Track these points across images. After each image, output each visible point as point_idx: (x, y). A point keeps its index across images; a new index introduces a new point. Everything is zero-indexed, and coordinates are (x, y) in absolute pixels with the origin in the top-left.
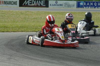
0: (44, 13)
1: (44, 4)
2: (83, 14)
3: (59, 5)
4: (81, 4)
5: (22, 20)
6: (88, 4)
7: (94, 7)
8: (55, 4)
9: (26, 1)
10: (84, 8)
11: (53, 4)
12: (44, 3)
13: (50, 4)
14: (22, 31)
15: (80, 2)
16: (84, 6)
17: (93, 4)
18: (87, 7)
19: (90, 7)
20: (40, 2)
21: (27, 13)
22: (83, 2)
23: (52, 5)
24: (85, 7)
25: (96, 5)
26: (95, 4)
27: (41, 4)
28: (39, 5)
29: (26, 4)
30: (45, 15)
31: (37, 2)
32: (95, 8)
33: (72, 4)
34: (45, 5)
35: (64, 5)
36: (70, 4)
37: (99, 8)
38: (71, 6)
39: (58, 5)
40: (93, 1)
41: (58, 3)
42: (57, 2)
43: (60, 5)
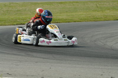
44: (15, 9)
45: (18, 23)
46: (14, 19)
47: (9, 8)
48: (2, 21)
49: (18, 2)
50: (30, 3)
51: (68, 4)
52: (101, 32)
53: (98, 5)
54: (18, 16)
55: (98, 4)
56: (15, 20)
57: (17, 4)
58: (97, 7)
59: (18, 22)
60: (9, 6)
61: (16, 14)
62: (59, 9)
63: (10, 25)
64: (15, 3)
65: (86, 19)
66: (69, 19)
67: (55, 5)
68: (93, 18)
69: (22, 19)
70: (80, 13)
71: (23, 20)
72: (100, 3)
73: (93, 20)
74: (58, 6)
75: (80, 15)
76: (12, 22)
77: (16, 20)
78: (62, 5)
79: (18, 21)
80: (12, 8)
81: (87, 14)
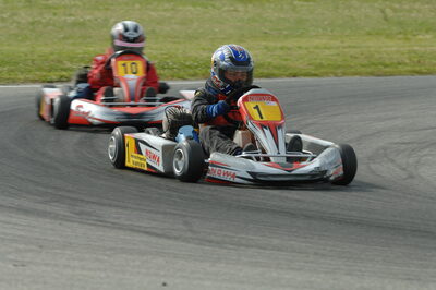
44: (63, 18)
45: (64, 73)
46: (52, 57)
47: (41, 14)
51: (272, 6)
53: (388, 11)
54: (74, 44)
58: (386, 19)
59: (65, 70)
60: (45, 7)
61: (64, 38)
65: (339, 67)
66: (270, 64)
67: (224, 5)
68: (366, 62)
70: (316, 42)
72: (397, 6)
73: (369, 70)
74: (235, 11)
75: (317, 47)
76: (40, 69)
78: (250, 6)
79: (69, 65)
80: (55, 14)
81: (344, 48)
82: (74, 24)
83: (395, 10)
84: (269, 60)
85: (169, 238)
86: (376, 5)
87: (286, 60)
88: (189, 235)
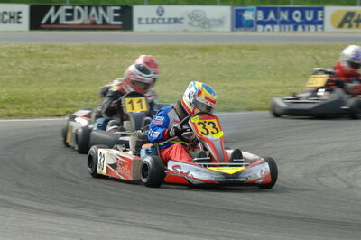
0: (106, 50)
1: (116, 19)
2: (243, 51)
3: (169, 23)
4: (248, 16)
5: (23, 76)
6: (272, 16)
7: (292, 27)
8: (157, 17)
9: (52, 10)
10: (256, 29)
11: (147, 19)
12: (117, 15)
13: (140, 19)
14: (10, 116)
15: (243, 11)
16: (259, 23)
17: (290, 16)
18: (268, 27)
19: (277, 27)
20: (101, 11)
21: (46, 52)
22: (254, 8)
23: (144, 21)
24: (260, 27)
25: (297, 20)
26: (297, 15)
27: (108, 19)
28: (99, 22)
29: (53, 19)
30: (109, 59)
31: (93, 11)
32: (295, 28)
33: (217, 18)
34: (119, 23)
35: (186, 21)
36: (209, 16)
37: (309, 29)
38: (212, 23)
39: (166, 21)
40: (289, 3)
41: (166, 16)
42: (163, 11)
43: (172, 21)
44: (59, 65)
46: (58, 97)
47: (40, 62)
48: (21, 102)
49: (69, 44)
50: (108, 47)
51: (224, 53)
52: (336, 145)
53: (318, 58)
54: (70, 86)
55: (320, 55)
56: (59, 99)
57: (67, 49)
58: (317, 63)
59: (70, 106)
60: (43, 56)
61: (62, 81)
62: (200, 69)
63: (46, 116)
64: (61, 46)
66: (230, 100)
67: (185, 54)
69: (82, 98)
70: (263, 83)
71: (86, 101)
72: (324, 53)
74: (195, 58)
75: (265, 88)
76: (50, 106)
77: (65, 100)
78: (207, 54)
79: (71, 102)
80: (52, 62)
81: (288, 87)
82: (68, 70)
83: (323, 57)
84: (230, 97)
85: (175, 232)
86: (308, 53)
87: (243, 97)
88: (190, 231)
